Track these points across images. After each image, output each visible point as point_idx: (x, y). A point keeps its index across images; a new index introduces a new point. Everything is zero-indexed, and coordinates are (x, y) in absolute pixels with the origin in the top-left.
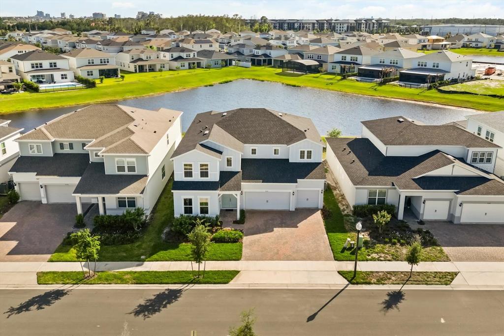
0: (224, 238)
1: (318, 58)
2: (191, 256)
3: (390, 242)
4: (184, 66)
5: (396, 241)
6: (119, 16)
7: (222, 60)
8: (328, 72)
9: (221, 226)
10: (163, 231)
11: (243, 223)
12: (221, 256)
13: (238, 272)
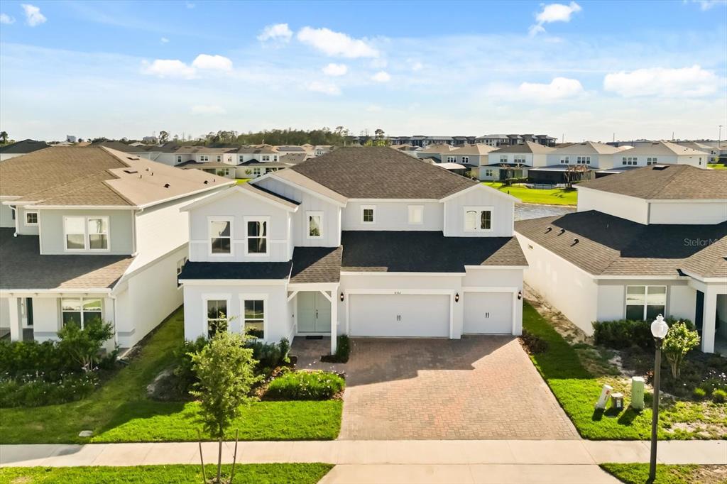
0: (298, 388)
1: (464, 161)
2: (198, 417)
3: (709, 396)
4: (259, 173)
8: (481, 179)
9: (291, 365)
10: (155, 377)
11: (345, 361)
12: (285, 429)
13: (330, 467)
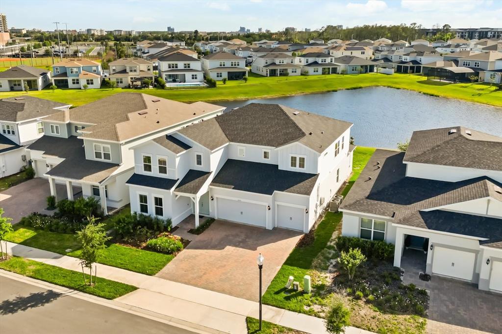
1: (475, 66)
3: (354, 293)
4: (317, 71)
5: (361, 294)
6: (309, 30)
7: (362, 66)
8: (485, 81)
9: (171, 233)
11: (199, 234)
13: (136, 289)
